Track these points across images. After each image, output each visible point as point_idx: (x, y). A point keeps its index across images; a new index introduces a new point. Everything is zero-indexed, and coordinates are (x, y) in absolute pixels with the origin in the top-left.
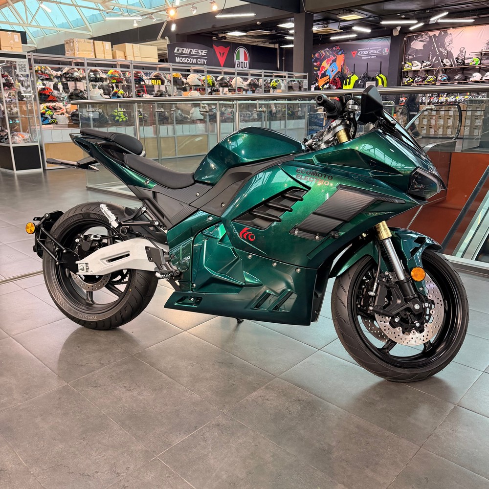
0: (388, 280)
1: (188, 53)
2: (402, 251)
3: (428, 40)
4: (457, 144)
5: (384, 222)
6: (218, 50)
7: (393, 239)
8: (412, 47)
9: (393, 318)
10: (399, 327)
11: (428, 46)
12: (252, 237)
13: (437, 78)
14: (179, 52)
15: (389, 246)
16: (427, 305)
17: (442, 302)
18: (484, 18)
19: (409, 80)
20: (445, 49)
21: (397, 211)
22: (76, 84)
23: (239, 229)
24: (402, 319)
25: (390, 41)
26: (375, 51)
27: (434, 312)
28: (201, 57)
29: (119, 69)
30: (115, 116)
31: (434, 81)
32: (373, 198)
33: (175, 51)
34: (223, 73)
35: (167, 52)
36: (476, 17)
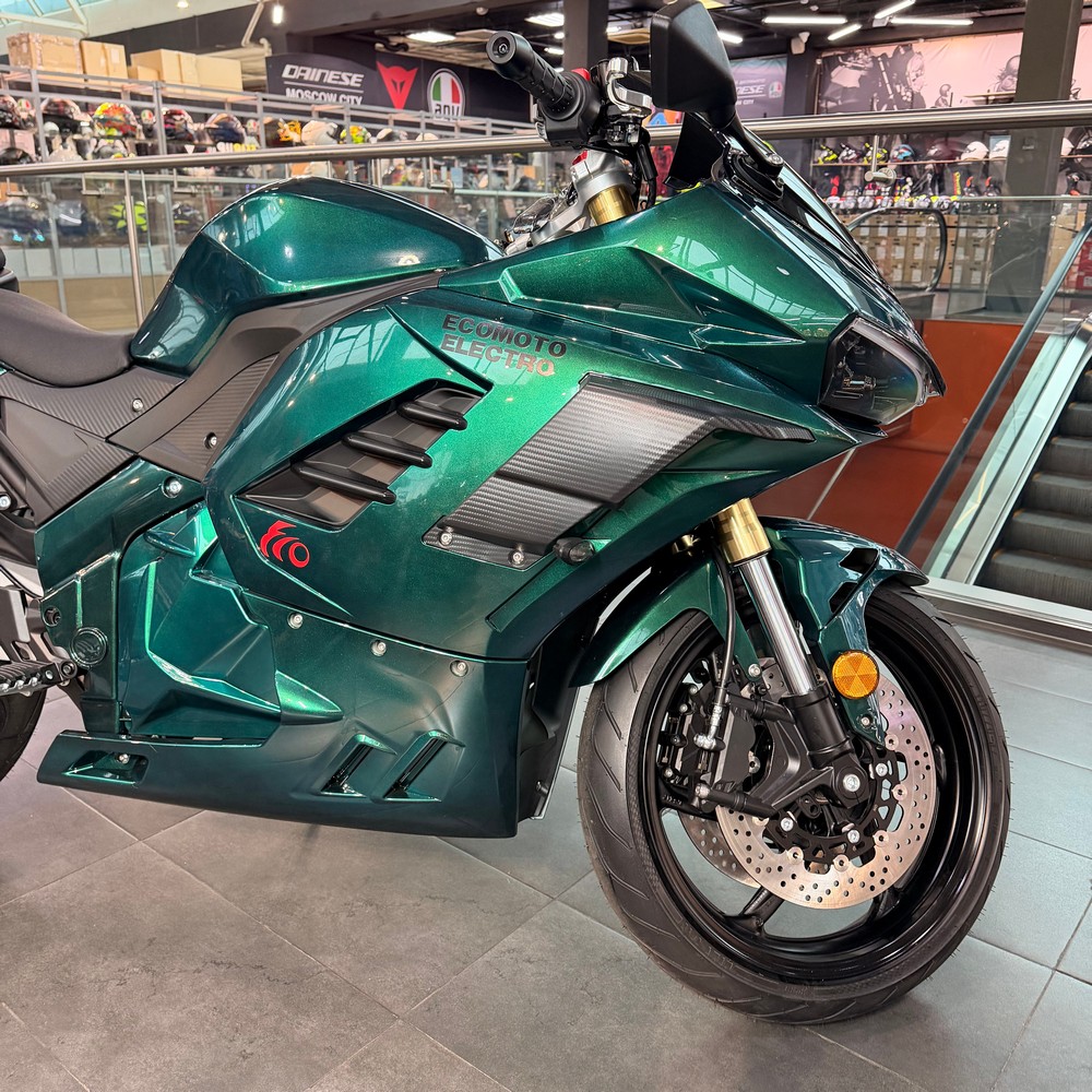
0: (760, 694)
1: (317, 79)
2: (802, 598)
3: (870, 65)
4: (935, 299)
5: (746, 502)
6: (389, 75)
7: (772, 556)
8: (834, 80)
9: (776, 817)
10: (794, 849)
11: (870, 79)
12: (300, 554)
13: (889, 153)
14: (296, 76)
15: (762, 580)
16: (882, 769)
17: (931, 760)
18: (992, 19)
19: (829, 155)
20: (908, 88)
21: (785, 468)
22: (12, 136)
23: (260, 526)
24: (802, 821)
25: (785, 67)
26: (751, 88)
27: (905, 792)
28: (349, 91)
29: (125, 104)
30: (115, 220)
31: (883, 159)
32: (702, 422)
33: (286, 74)
34: (391, 123)
35: (265, 78)
36: (975, 14)
